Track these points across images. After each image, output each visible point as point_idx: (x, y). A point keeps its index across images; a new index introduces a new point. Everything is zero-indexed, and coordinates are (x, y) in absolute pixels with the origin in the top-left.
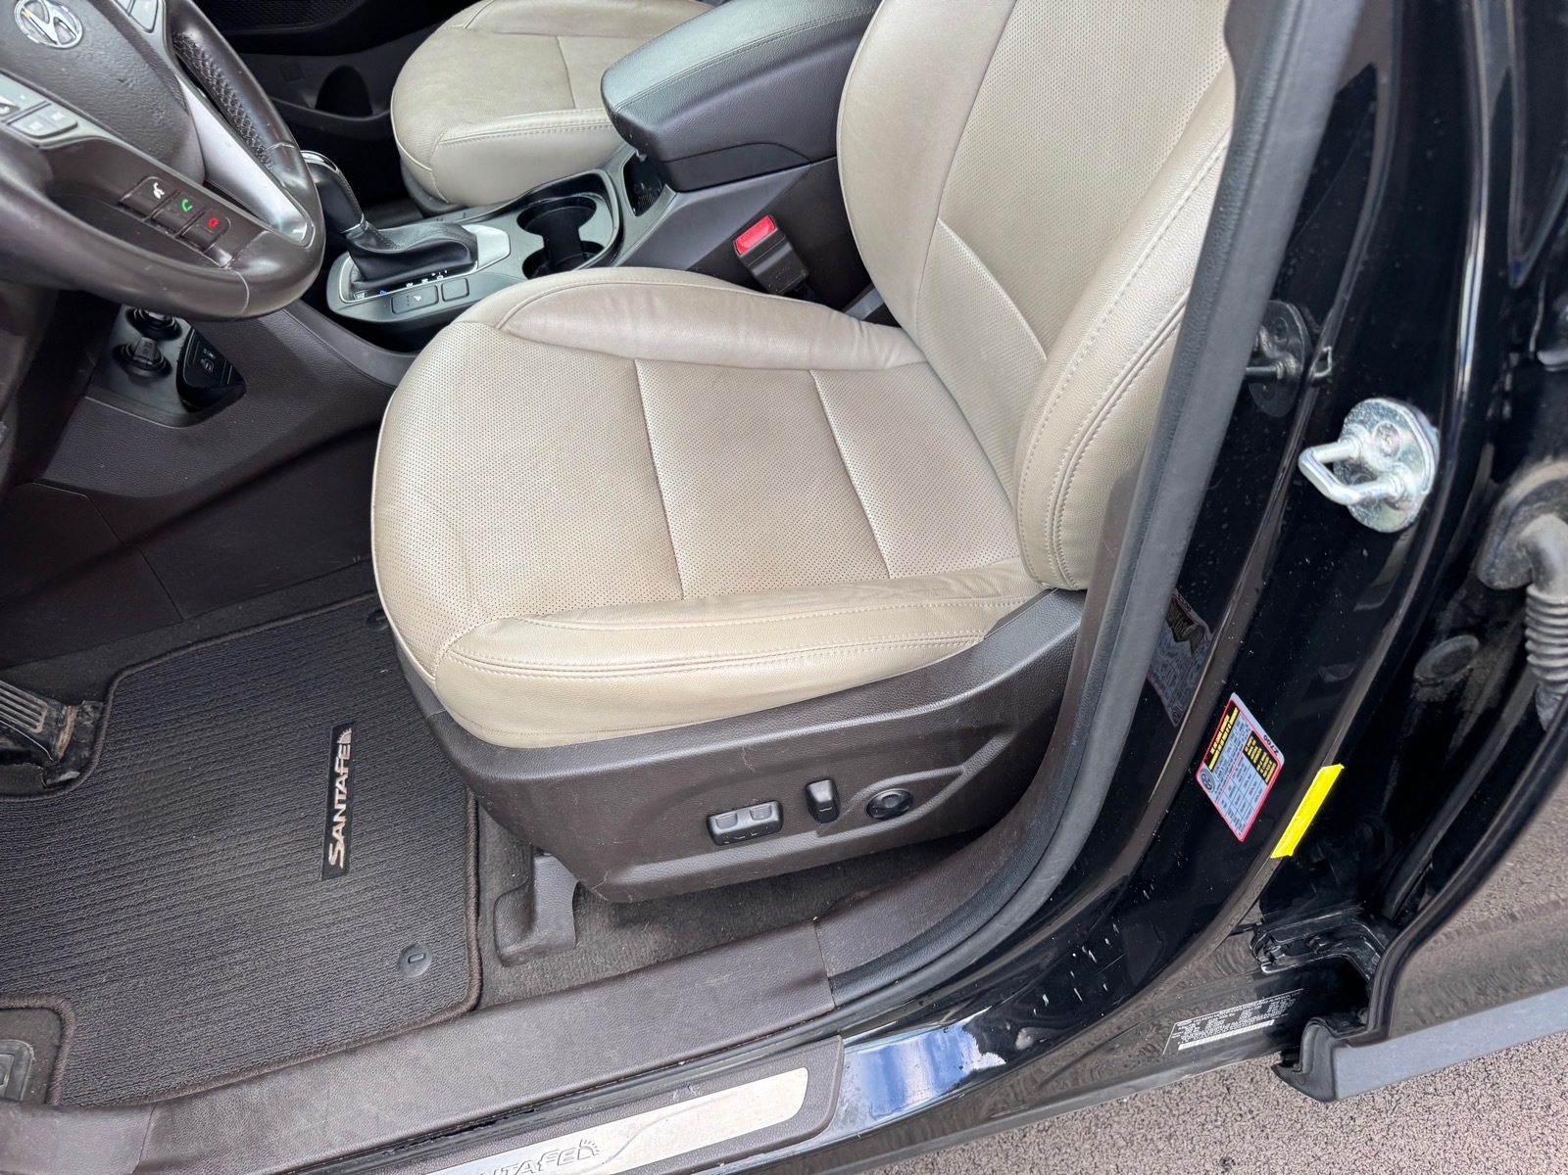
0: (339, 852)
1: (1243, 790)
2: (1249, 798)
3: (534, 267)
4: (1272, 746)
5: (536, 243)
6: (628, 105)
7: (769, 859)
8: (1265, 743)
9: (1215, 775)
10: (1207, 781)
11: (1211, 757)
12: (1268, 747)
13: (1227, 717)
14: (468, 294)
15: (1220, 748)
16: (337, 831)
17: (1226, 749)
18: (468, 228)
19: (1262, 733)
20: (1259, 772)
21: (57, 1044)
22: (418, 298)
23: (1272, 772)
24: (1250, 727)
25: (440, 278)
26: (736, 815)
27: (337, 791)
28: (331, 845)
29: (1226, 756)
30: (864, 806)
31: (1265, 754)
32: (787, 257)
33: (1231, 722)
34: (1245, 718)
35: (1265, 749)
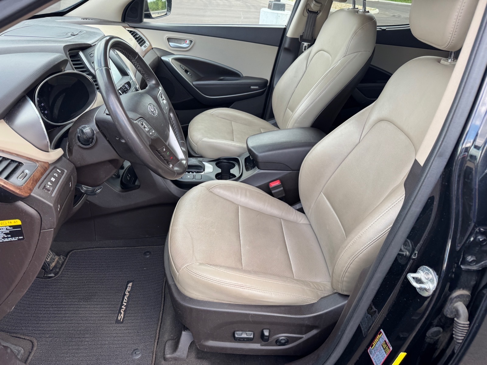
0: (122, 317)
1: (380, 356)
2: (381, 358)
3: (219, 177)
4: (389, 345)
5: (219, 171)
6: (253, 147)
7: (245, 349)
8: (388, 344)
9: (373, 351)
10: (371, 352)
11: (373, 345)
12: (388, 345)
13: (379, 335)
14: (201, 179)
15: (376, 343)
16: (122, 311)
17: (377, 344)
18: (204, 163)
19: (387, 341)
20: (385, 352)
21: (30, 351)
22: (189, 177)
23: (389, 352)
24: (384, 339)
25: (195, 173)
26: (242, 333)
27: (125, 299)
28: (120, 314)
29: (377, 346)
30: (275, 340)
31: (387, 347)
32: (281, 190)
33: (380, 337)
34: (383, 336)
35: (387, 345)
